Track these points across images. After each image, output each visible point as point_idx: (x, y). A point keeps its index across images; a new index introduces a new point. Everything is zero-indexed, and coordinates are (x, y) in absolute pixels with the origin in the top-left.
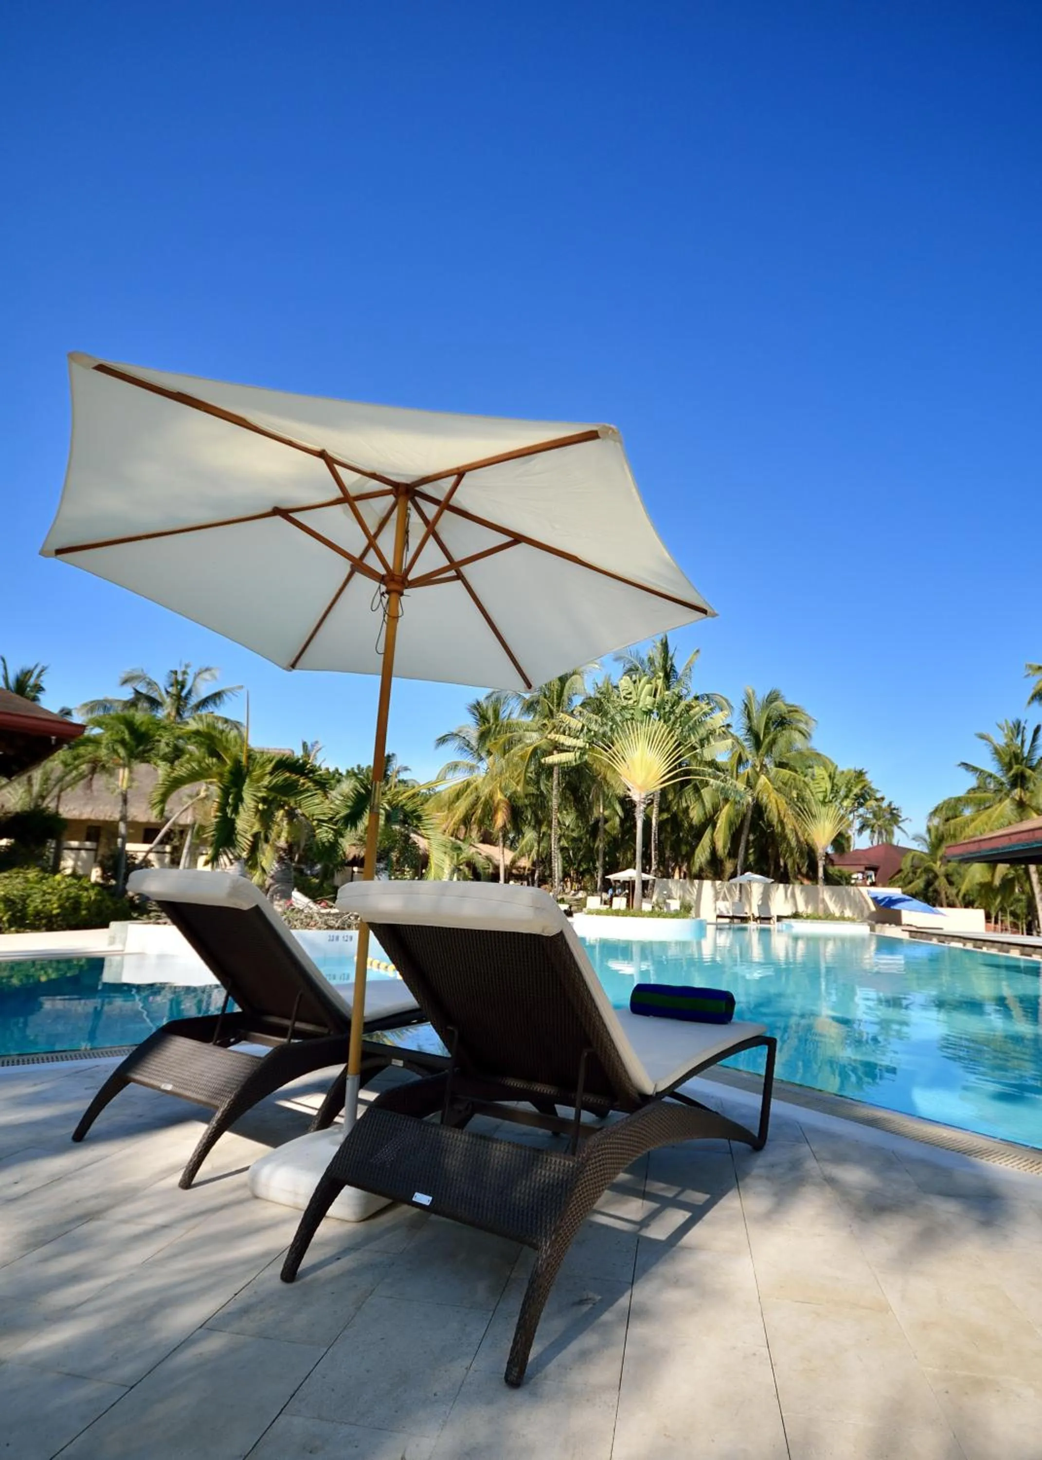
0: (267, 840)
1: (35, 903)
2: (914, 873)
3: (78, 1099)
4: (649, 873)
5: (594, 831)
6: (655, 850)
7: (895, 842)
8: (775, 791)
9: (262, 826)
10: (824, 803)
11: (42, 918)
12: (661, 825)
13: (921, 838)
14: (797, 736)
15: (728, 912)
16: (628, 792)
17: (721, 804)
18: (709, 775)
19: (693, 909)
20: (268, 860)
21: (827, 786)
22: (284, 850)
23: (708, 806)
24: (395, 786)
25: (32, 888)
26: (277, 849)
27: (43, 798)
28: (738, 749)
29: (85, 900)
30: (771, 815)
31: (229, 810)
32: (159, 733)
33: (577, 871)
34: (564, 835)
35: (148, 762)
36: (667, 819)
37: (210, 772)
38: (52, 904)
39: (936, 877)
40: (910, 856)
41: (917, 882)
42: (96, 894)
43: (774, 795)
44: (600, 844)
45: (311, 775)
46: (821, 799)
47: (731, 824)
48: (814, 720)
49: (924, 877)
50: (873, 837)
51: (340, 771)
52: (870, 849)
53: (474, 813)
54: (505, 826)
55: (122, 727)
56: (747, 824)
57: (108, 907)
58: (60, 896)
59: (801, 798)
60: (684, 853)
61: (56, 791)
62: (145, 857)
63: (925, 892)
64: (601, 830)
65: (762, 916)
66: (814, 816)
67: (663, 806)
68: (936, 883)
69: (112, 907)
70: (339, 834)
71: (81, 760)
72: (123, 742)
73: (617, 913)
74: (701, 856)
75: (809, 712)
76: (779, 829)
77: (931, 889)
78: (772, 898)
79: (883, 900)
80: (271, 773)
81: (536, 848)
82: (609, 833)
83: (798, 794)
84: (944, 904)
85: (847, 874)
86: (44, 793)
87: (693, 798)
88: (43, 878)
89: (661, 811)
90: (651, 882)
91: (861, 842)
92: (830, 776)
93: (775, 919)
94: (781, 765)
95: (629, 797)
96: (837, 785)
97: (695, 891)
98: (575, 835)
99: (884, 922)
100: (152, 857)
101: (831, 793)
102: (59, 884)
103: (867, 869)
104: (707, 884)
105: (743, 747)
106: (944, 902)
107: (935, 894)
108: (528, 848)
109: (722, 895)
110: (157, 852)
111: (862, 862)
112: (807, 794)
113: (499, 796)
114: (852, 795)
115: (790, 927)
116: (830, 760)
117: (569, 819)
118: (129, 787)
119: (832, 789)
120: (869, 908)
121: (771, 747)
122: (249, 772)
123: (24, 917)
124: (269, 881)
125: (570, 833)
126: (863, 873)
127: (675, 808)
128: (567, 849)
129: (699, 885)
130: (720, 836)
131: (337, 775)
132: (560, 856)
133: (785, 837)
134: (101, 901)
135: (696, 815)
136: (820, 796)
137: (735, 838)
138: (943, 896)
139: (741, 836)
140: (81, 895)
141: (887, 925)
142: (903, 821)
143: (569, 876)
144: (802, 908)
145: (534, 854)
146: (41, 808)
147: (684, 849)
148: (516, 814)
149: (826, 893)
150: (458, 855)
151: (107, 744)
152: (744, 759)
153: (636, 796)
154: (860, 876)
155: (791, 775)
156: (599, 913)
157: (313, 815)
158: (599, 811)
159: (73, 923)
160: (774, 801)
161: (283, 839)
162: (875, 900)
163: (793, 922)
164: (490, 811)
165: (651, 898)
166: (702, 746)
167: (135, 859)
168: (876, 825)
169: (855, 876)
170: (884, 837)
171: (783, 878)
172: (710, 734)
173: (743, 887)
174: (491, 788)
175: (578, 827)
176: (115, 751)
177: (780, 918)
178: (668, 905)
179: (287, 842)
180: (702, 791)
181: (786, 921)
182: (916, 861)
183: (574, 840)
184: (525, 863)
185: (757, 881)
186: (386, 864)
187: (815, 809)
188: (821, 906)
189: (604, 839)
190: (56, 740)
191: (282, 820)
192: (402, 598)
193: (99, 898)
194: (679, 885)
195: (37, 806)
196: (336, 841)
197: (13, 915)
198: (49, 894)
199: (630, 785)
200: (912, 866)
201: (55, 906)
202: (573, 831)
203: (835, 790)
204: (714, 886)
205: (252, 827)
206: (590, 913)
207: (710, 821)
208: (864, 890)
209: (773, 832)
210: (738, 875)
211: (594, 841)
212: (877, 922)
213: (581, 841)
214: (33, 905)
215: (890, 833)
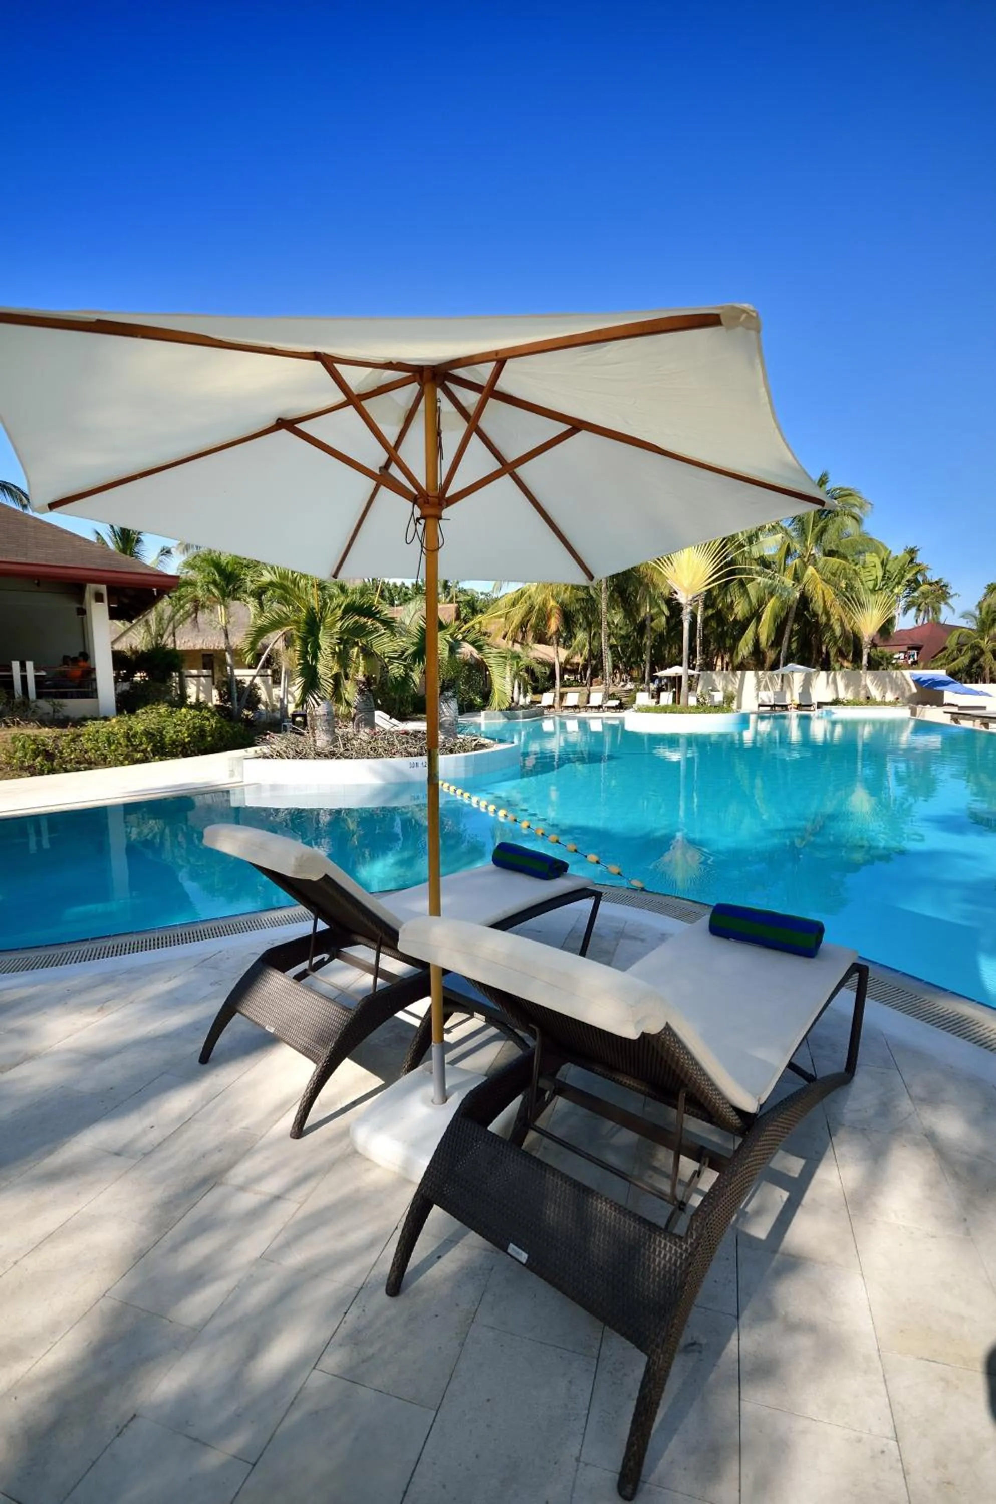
0: (347, 678)
1: (170, 734)
2: (960, 650)
3: (205, 998)
4: (694, 668)
5: (641, 628)
6: (700, 646)
7: (942, 621)
8: (823, 582)
9: (341, 666)
10: (874, 591)
11: (177, 746)
12: (706, 622)
13: (972, 615)
14: (849, 522)
15: (770, 702)
16: (675, 595)
17: (766, 599)
18: (757, 572)
19: (736, 699)
20: (350, 692)
21: (878, 574)
22: (363, 683)
23: (754, 600)
24: (457, 597)
25: (165, 722)
26: (357, 682)
27: (162, 636)
28: (788, 541)
29: (208, 729)
30: (816, 605)
31: (309, 658)
32: (243, 572)
33: (625, 665)
34: (613, 634)
35: (239, 599)
36: (712, 615)
37: (289, 620)
38: (182, 735)
39: (982, 652)
40: (956, 633)
41: (961, 659)
42: (216, 723)
43: (821, 585)
44: (647, 642)
45: (378, 616)
46: (871, 587)
47: (776, 617)
48: (870, 503)
49: (970, 654)
50: (919, 616)
51: (406, 584)
52: (915, 628)
53: (528, 621)
54: (558, 630)
55: (213, 569)
56: (792, 615)
57: (228, 732)
58: (189, 726)
59: (850, 587)
60: (728, 645)
61: (170, 628)
62: (252, 681)
63: (968, 669)
64: (648, 628)
65: (803, 704)
66: (862, 605)
67: (708, 603)
68: (982, 660)
69: (231, 732)
70: (409, 668)
71: (185, 600)
72: (214, 582)
73: (665, 710)
74: (745, 648)
75: (864, 495)
76: (823, 619)
77: (975, 666)
78: (813, 684)
79: (925, 682)
80: (341, 618)
81: (587, 647)
82: (655, 631)
83: (847, 584)
84: (988, 679)
85: (888, 655)
86: (161, 632)
87: (738, 594)
88: (171, 712)
89: (706, 607)
90: (696, 676)
91: (905, 622)
92: (882, 563)
93: (815, 706)
94: (830, 554)
95: (676, 600)
96: (889, 572)
97: (738, 681)
98: (623, 632)
99: (925, 704)
100: (258, 680)
101: (883, 580)
102: (185, 717)
103: (910, 648)
104: (750, 674)
105: (791, 538)
106: (988, 677)
107: (979, 670)
108: (580, 647)
109: (763, 683)
110: (261, 676)
111: (906, 643)
112: (857, 584)
113: (552, 603)
114: (904, 581)
115: (829, 713)
116: (882, 545)
117: (618, 618)
118: (228, 622)
119: (883, 576)
120: (910, 690)
121: (821, 535)
122: (322, 619)
123: (163, 747)
124: (353, 711)
125: (619, 632)
126: (905, 653)
127: (721, 605)
128: (616, 646)
129: (741, 675)
130: (765, 629)
131: (404, 588)
132: (609, 653)
133: (828, 626)
134: (221, 728)
135: (740, 609)
136: (871, 584)
137: (779, 630)
138: (987, 671)
139: (785, 628)
140: (205, 724)
141: (928, 706)
142: (952, 596)
143: (618, 668)
144: (842, 695)
145: (586, 652)
146: (161, 645)
147: (729, 642)
148: (568, 618)
149: (868, 679)
150: (517, 663)
151: (202, 586)
152: (792, 550)
153: (683, 598)
154: (902, 655)
155: (840, 563)
156: (648, 710)
157: (384, 653)
158: (646, 610)
159: (203, 748)
160: (820, 592)
161: (360, 673)
162: (918, 682)
163: (833, 708)
164: (544, 616)
165: (696, 691)
166: (750, 543)
167: (244, 683)
168: (923, 604)
169: (896, 656)
170: (931, 613)
171: (826, 666)
172: (759, 530)
173: (784, 678)
174: (543, 595)
175: (626, 625)
176: (209, 590)
177: (820, 705)
178: (712, 697)
179: (365, 676)
180: (748, 586)
181: (826, 708)
182: (963, 640)
183: (623, 637)
184: (578, 659)
185: (799, 671)
186: (454, 692)
187: (864, 597)
188: (863, 692)
189: (651, 636)
190: (157, 591)
191: (358, 656)
192: (440, 522)
193: (219, 725)
194: (722, 676)
195: (157, 644)
196: (407, 675)
197: (154, 746)
198: (179, 725)
199: (676, 587)
200: (958, 644)
201: (186, 735)
202: (621, 628)
203: (886, 577)
204: (756, 675)
205: (331, 669)
206: (640, 710)
207: (755, 615)
208: (907, 673)
209: (817, 622)
210: (781, 666)
211: (642, 638)
212: (918, 704)
213: (629, 638)
214: (168, 736)
215: (937, 611)
